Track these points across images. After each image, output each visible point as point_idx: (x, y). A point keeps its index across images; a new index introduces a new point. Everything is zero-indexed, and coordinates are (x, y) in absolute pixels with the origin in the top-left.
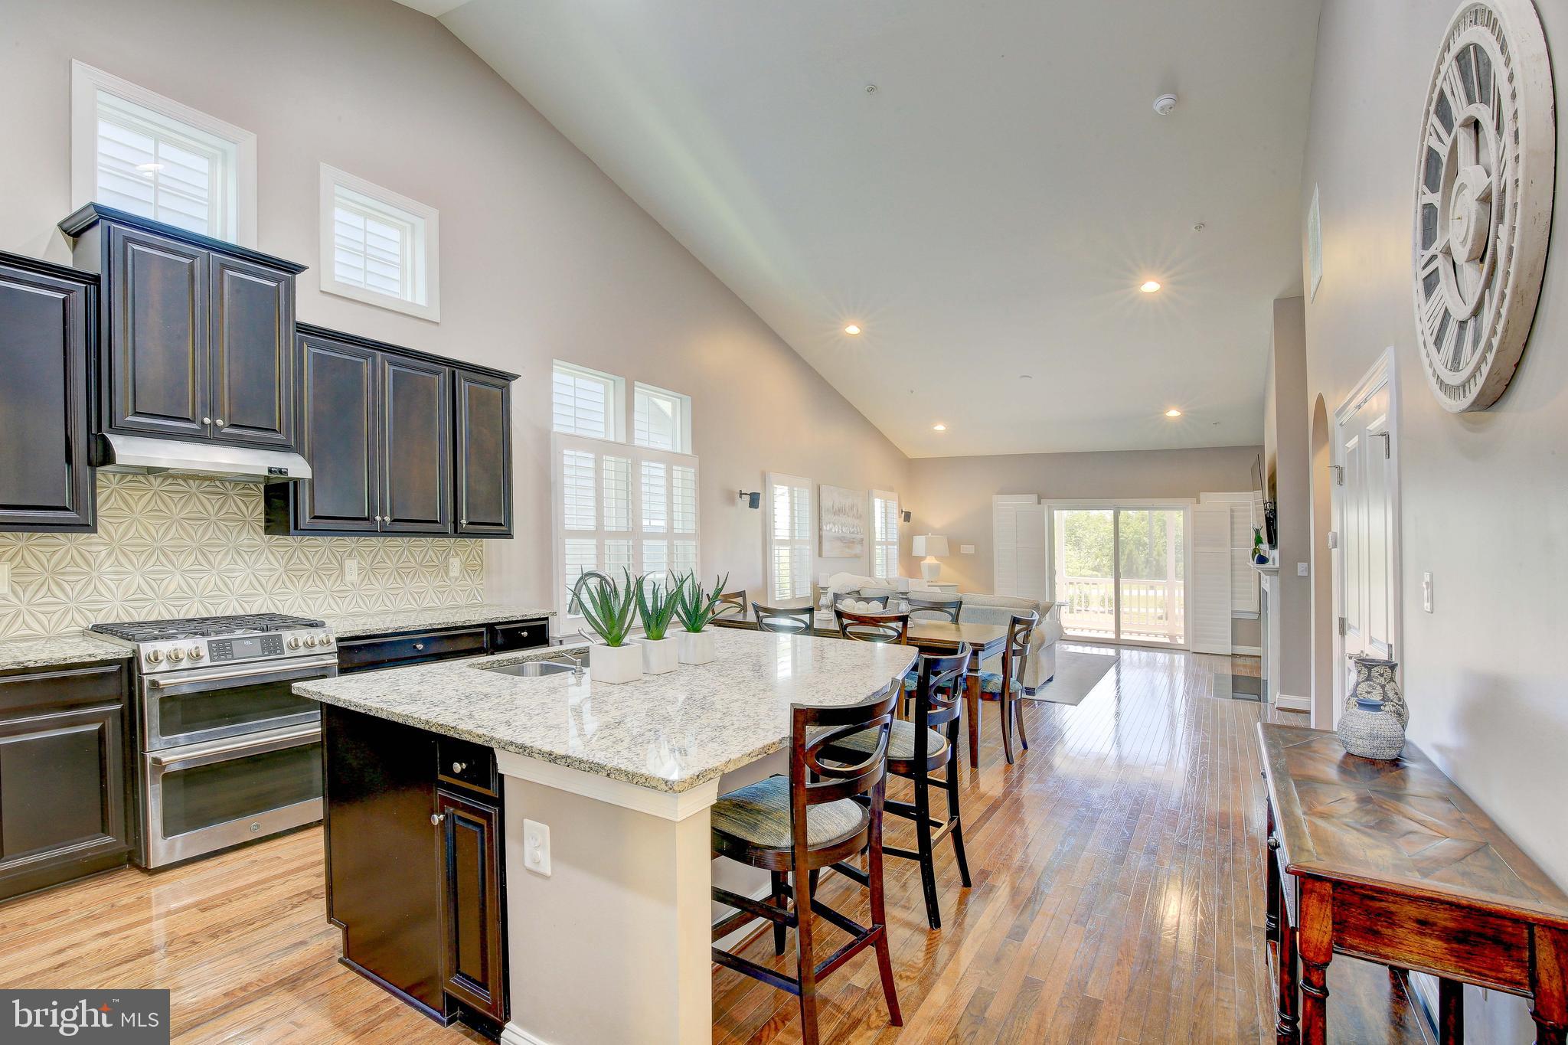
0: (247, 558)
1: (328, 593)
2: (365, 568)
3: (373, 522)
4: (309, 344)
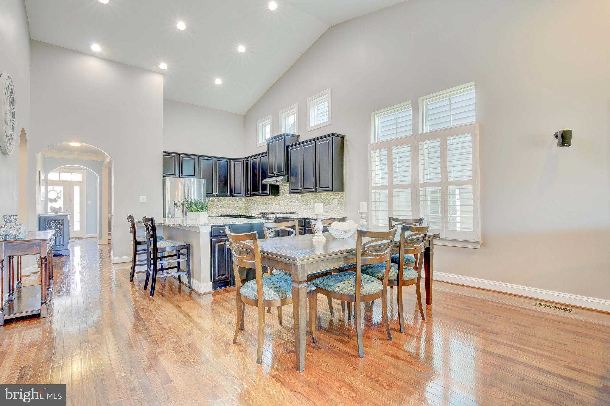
3: (300, 190)
4: (291, 149)
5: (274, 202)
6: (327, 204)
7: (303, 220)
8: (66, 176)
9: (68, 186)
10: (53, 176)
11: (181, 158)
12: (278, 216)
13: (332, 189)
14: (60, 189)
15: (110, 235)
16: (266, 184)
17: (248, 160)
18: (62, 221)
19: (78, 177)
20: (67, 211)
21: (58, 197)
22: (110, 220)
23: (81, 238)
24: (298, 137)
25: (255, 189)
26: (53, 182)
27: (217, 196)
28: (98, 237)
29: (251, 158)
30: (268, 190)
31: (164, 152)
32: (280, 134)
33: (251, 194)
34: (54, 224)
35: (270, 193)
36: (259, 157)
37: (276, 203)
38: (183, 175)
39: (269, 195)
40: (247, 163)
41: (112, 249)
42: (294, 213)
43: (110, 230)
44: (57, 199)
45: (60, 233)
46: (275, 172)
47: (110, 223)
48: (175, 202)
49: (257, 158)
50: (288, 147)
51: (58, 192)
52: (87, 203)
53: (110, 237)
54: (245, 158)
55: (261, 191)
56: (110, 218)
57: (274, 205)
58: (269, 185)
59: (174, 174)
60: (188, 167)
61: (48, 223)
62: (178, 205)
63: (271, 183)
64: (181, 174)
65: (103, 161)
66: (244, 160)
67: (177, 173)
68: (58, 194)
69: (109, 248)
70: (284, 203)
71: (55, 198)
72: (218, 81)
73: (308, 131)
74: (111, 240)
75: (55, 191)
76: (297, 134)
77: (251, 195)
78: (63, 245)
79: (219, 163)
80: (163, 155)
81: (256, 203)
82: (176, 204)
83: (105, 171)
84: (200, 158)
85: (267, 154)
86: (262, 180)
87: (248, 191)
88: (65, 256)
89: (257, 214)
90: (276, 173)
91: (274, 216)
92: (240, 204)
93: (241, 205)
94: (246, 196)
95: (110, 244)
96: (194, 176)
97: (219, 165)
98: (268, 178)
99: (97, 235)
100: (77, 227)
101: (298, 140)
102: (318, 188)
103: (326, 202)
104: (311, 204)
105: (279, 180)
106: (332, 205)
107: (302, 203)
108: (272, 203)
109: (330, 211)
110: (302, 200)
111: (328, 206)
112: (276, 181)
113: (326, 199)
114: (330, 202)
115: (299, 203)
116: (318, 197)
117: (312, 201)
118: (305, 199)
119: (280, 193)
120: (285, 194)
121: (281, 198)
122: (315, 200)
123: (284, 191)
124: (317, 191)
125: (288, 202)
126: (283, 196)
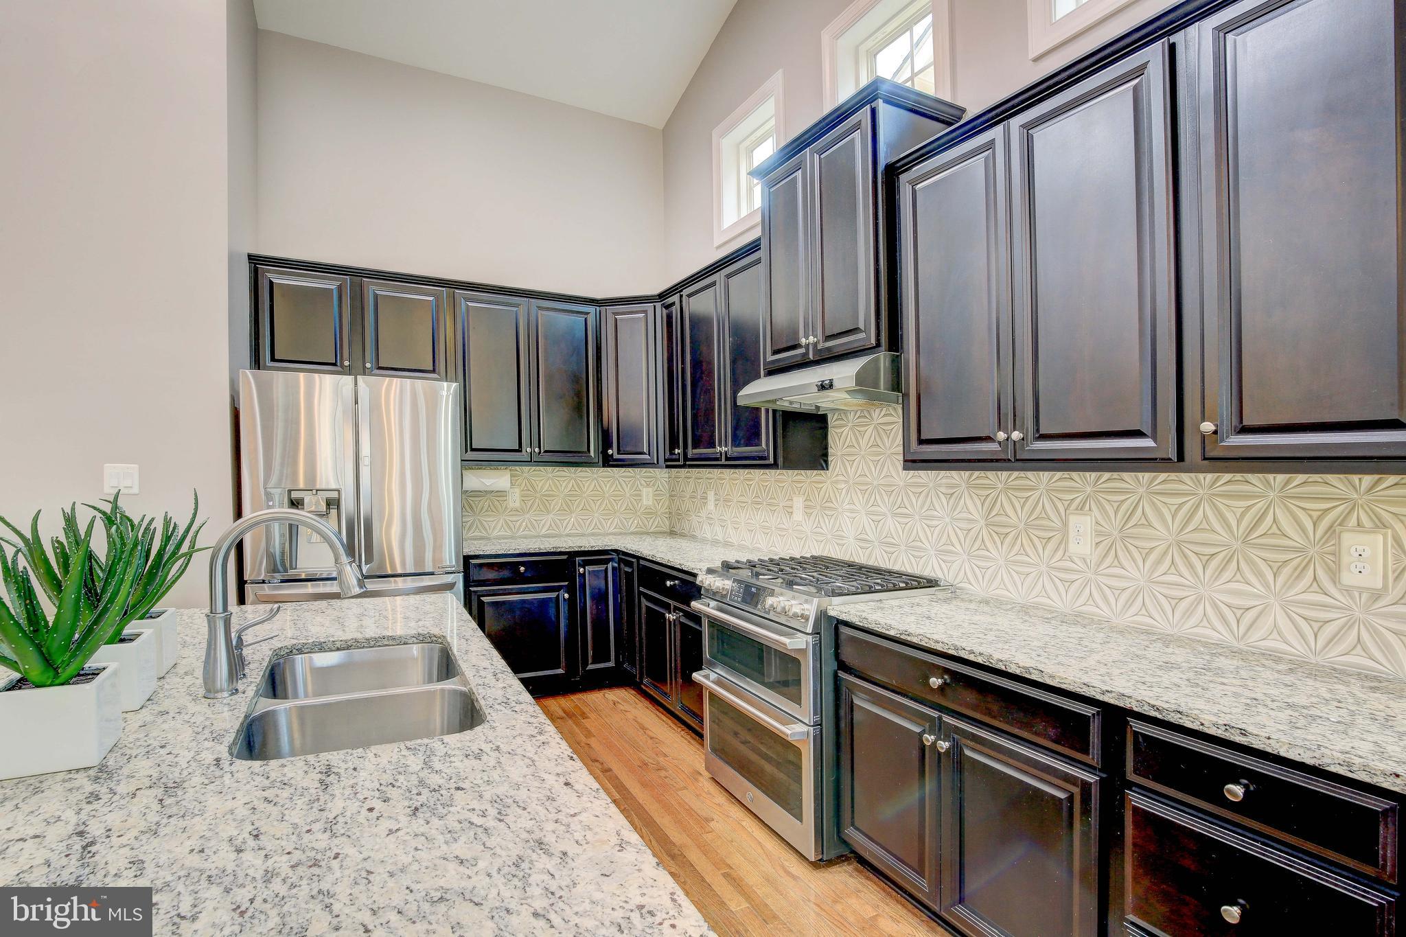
1: (1002, 562)
2: (1108, 534)
3: (1000, 443)
4: (914, 183)
5: (798, 502)
6: (1251, 563)
11: (370, 293)
12: (838, 605)
13: (1172, 454)
16: (758, 410)
17: (673, 304)
24: (951, 120)
25: (704, 437)
29: (688, 291)
30: (766, 443)
33: (686, 458)
35: (779, 459)
36: (722, 275)
37: (807, 507)
39: (775, 466)
40: (669, 317)
46: (811, 339)
49: (713, 284)
50: (893, 172)
54: (662, 296)
55: (735, 445)
57: (798, 516)
58: (774, 411)
62: (308, 508)
63: (784, 405)
66: (658, 305)
70: (852, 511)
76: (944, 99)
77: (688, 463)
81: (711, 496)
82: (298, 505)
84: (462, 294)
85: (762, 253)
86: (737, 385)
87: (673, 443)
90: (815, 345)
91: (808, 607)
92: (647, 497)
93: (651, 499)
94: (667, 467)
96: (435, 372)
98: (771, 373)
102: (1215, 432)
103: (1237, 545)
104: (1064, 540)
105: (831, 381)
106: (1321, 573)
107: (982, 522)
108: (789, 503)
109: (1283, 623)
110: (985, 508)
111: (1259, 575)
112: (822, 387)
113: (1239, 522)
114: (1286, 549)
115: (964, 525)
116: (1135, 498)
117: (1073, 520)
118: (1014, 499)
119: (830, 459)
120: (888, 461)
121: (837, 482)
122: (1110, 519)
123: (863, 443)
124: (1205, 459)
125: (884, 510)
126: (847, 472)
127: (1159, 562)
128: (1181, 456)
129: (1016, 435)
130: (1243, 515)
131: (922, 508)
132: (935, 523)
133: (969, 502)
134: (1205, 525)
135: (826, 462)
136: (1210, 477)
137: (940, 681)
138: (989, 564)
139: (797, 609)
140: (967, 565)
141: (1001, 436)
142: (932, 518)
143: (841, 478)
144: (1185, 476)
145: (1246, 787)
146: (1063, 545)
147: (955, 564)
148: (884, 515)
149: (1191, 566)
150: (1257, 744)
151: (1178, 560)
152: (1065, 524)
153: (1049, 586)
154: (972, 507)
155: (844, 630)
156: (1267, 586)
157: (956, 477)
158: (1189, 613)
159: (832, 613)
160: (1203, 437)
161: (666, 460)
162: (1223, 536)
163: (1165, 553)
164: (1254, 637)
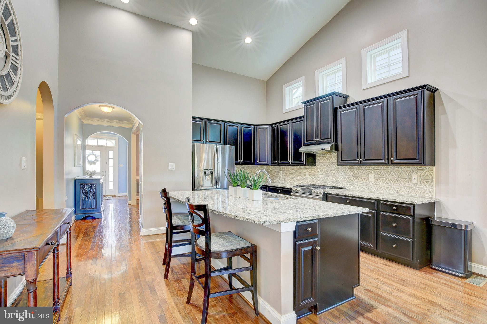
0: (337, 172)
1: (356, 183)
2: (376, 177)
3: (358, 161)
4: (341, 111)
5: (307, 173)
6: (399, 181)
7: (375, 201)
8: (102, 143)
9: (104, 150)
10: (91, 141)
11: (208, 124)
12: (327, 191)
13: (387, 163)
14: (98, 153)
15: (138, 195)
16: (301, 153)
17: (275, 127)
18: (95, 184)
19: (111, 143)
20: (103, 172)
21: (96, 160)
22: (138, 182)
23: (114, 196)
24: (346, 97)
25: (284, 158)
26: (92, 147)
27: (242, 164)
28: (127, 196)
29: (279, 125)
30: (303, 160)
31: (193, 117)
32: (317, 96)
33: (278, 163)
34: (88, 188)
35: (307, 164)
36: (291, 122)
37: (309, 174)
38: (209, 141)
39: (305, 165)
40: (274, 130)
41: (140, 215)
42: (342, 188)
43: (138, 191)
44: (95, 161)
45: (94, 196)
46: (317, 139)
47: (138, 185)
48: (205, 170)
49: (288, 124)
50: (336, 109)
51: (96, 155)
52: (119, 166)
53: (138, 197)
55: (293, 160)
56: (138, 180)
57: (307, 176)
58: (306, 153)
59: (201, 141)
60: (214, 134)
61: (82, 186)
62: (207, 173)
63: (308, 152)
64: (207, 141)
65: (132, 128)
66: (270, 126)
67: (204, 140)
68: (96, 157)
69: (137, 210)
70: (322, 175)
71: (94, 161)
72: (248, 40)
73: (363, 90)
74: (139, 199)
75: (93, 154)
76: (345, 93)
78: (95, 208)
79: (243, 129)
80: (192, 121)
82: (205, 173)
83: (134, 138)
84: (226, 124)
85: (303, 119)
87: (274, 159)
88: (97, 219)
89: (294, 187)
90: (318, 141)
91: (322, 191)
94: (272, 165)
95: (138, 204)
96: (220, 142)
97: (244, 131)
98: (305, 145)
99: (127, 194)
100: (111, 186)
101: (346, 101)
102: (393, 160)
103: (397, 178)
104: (368, 178)
105: (324, 148)
106: (409, 182)
107: (352, 176)
108: (305, 174)
109: (404, 190)
110: (352, 173)
111: (401, 183)
112: (322, 149)
113: (397, 174)
114: (405, 178)
115: (348, 177)
116: (381, 171)
117: (370, 175)
118: (358, 171)
119: (316, 163)
120: (324, 164)
121: (318, 169)
122: (376, 175)
123: (325, 160)
124: (392, 164)
125: (330, 174)
126: (320, 166)
127: (385, 181)
128: (388, 163)
129: (361, 159)
130: (398, 173)
131: (338, 174)
132: (341, 176)
133: (349, 172)
134: (392, 175)
135: (315, 164)
136: (393, 166)
137: (349, 201)
138: (353, 184)
139: (319, 192)
140: (348, 184)
141: (358, 159)
142: (341, 175)
143: (319, 168)
144: (389, 166)
145: (396, 208)
146: (368, 180)
147: (346, 185)
148: (330, 175)
149: (390, 182)
150: (397, 201)
151: (388, 181)
152: (368, 175)
153: (365, 187)
154: (349, 173)
155: (328, 195)
156: (402, 184)
157: (346, 167)
158: (390, 190)
159: (326, 192)
160: (391, 160)
161: (271, 164)
162: (395, 177)
163: (386, 180)
164: (400, 193)
